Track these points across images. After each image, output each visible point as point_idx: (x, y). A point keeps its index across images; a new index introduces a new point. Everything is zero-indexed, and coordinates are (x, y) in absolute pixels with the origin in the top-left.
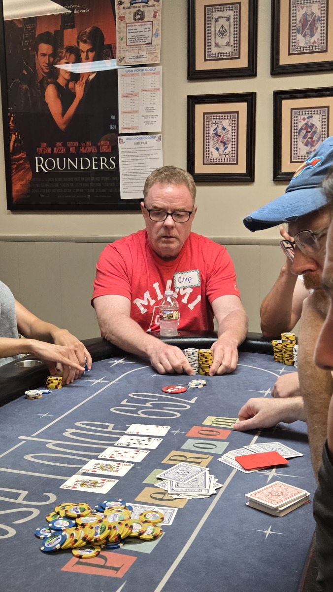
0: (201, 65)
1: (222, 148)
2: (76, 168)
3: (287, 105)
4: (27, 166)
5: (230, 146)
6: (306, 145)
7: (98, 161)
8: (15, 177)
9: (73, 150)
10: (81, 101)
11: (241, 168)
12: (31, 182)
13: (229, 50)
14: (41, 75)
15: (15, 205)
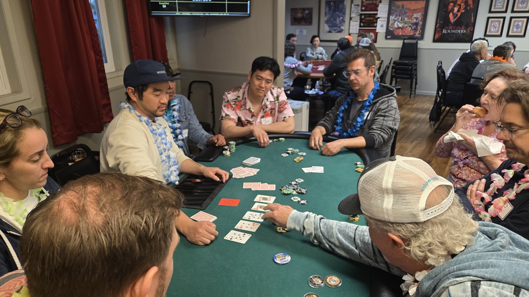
0: (493, 10)
1: (494, 29)
2: (454, 32)
3: (513, 20)
4: (441, 32)
5: (497, 29)
6: (516, 29)
7: (461, 31)
8: (436, 34)
9: (454, 28)
10: (459, 17)
11: (499, 33)
12: (441, 36)
13: (501, 7)
14: (449, 10)
15: (435, 41)
